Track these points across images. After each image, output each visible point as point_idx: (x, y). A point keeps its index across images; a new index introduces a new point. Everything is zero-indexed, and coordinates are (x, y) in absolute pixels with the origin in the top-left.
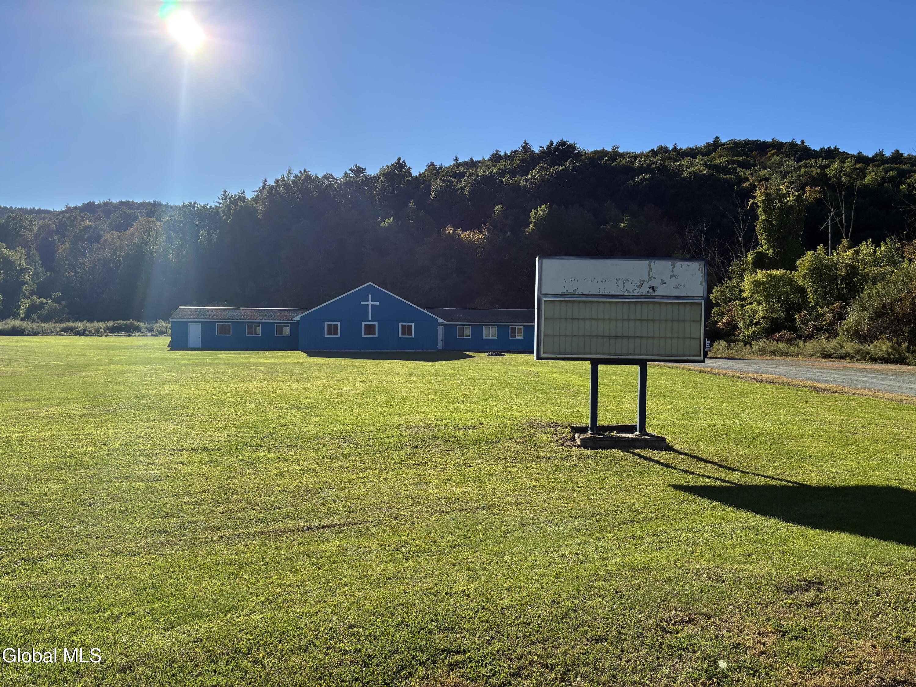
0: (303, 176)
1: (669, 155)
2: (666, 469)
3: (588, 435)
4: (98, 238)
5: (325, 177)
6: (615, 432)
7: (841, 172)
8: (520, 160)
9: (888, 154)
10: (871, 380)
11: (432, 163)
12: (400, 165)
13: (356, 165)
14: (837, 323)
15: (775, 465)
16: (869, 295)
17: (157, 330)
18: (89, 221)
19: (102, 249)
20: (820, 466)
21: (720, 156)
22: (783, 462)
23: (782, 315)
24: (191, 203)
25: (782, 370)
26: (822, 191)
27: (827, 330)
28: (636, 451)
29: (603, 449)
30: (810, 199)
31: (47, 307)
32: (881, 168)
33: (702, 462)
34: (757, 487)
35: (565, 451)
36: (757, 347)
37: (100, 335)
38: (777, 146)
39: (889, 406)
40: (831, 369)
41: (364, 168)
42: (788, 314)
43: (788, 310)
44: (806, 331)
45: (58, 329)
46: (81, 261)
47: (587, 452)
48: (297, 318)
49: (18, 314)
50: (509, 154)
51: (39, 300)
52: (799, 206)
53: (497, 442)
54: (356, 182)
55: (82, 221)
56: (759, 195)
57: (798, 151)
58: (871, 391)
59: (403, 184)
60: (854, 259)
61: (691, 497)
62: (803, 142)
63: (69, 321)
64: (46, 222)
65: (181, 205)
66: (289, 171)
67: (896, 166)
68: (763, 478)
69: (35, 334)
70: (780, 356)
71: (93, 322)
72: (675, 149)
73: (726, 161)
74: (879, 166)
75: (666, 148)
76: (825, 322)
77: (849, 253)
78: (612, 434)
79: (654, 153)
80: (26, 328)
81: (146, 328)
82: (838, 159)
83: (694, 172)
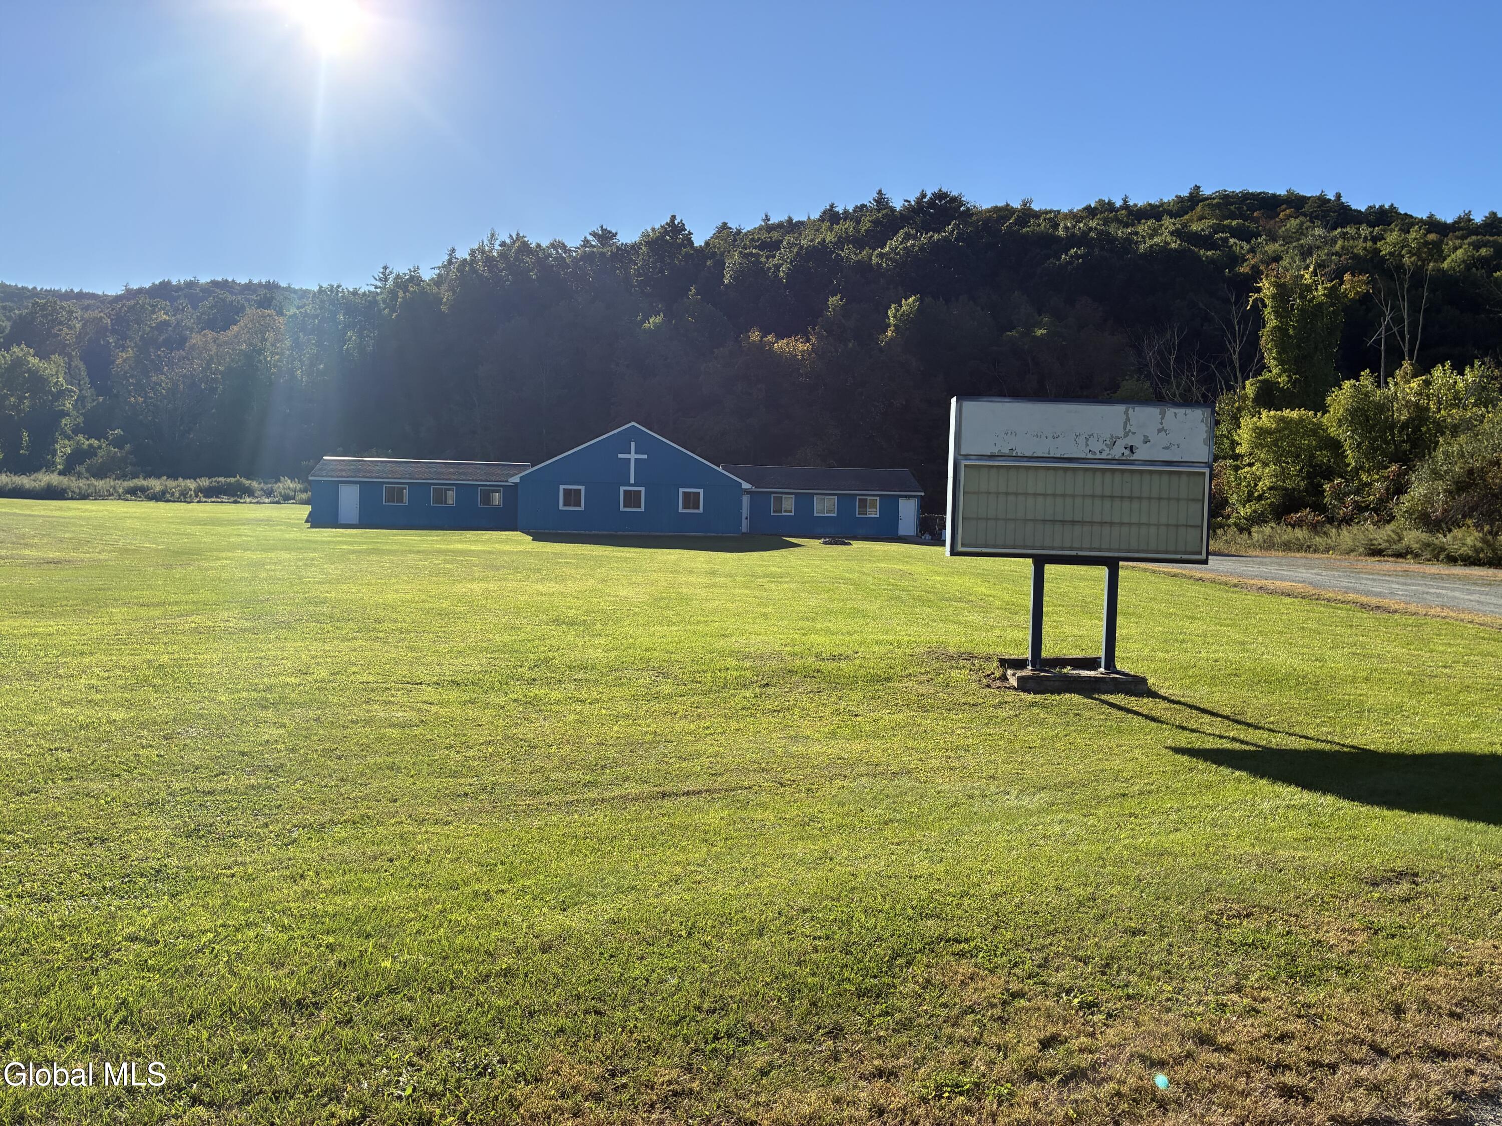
0: (517, 245)
1: (1116, 216)
2: (1154, 725)
3: (1028, 672)
4: (182, 341)
5: (553, 245)
6: (1069, 668)
7: (1403, 247)
8: (871, 222)
9: (1478, 218)
10: (1450, 594)
11: (725, 224)
12: (675, 228)
13: (602, 227)
14: (1392, 500)
15: (1318, 721)
16: (1446, 454)
17: (280, 493)
18: (166, 314)
19: (188, 359)
20: (1387, 723)
21: (1201, 219)
22: (1329, 718)
23: (1302, 484)
24: (332, 286)
25: (1304, 574)
26: (1372, 282)
27: (1376, 510)
28: (1104, 697)
29: (1053, 693)
30: (1352, 295)
31: (101, 453)
32: (1465, 241)
33: (1205, 716)
34: (1296, 752)
35: (994, 696)
36: (1260, 536)
37: (189, 500)
38: (1296, 202)
39: (1482, 635)
40: (1385, 575)
41: (614, 231)
42: (1311, 483)
43: (1310, 477)
44: (1341, 512)
45: (121, 491)
46: (154, 379)
47: (1030, 697)
48: (516, 479)
49: (54, 464)
50: (851, 211)
51: (87, 442)
52: (1333, 305)
53: (888, 679)
54: (603, 254)
55: (153, 312)
56: (1267, 288)
57: (1329, 211)
58: (1452, 610)
59: (678, 258)
60: (1421, 394)
61: (1202, 765)
62: (1338, 196)
63: (138, 477)
64: (96, 314)
65: (316, 289)
66: (493, 235)
67: (1491, 239)
68: (1303, 740)
69: (84, 497)
70: (1298, 551)
71: (176, 479)
72: (1125, 206)
73: (1211, 227)
74: (1463, 238)
75: (1110, 204)
76: (1372, 497)
77: (1414, 385)
78: (1065, 670)
79: (1090, 211)
80: (69, 488)
81: (262, 489)
82: (1396, 226)
83: (1157, 245)
